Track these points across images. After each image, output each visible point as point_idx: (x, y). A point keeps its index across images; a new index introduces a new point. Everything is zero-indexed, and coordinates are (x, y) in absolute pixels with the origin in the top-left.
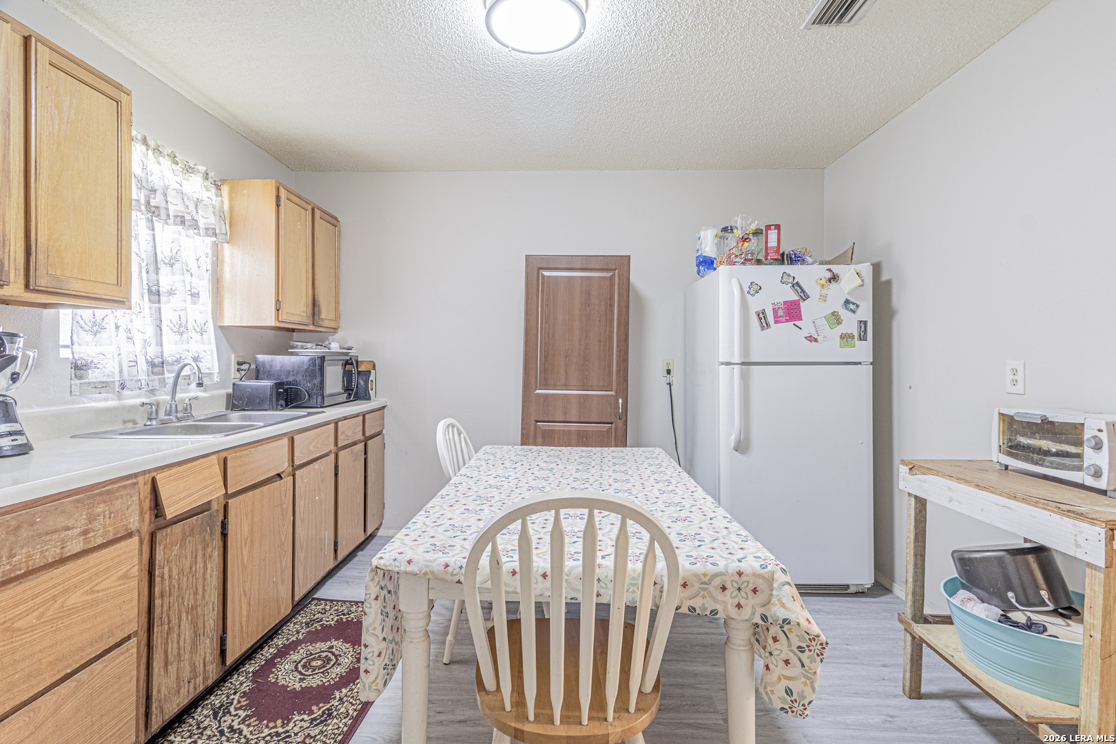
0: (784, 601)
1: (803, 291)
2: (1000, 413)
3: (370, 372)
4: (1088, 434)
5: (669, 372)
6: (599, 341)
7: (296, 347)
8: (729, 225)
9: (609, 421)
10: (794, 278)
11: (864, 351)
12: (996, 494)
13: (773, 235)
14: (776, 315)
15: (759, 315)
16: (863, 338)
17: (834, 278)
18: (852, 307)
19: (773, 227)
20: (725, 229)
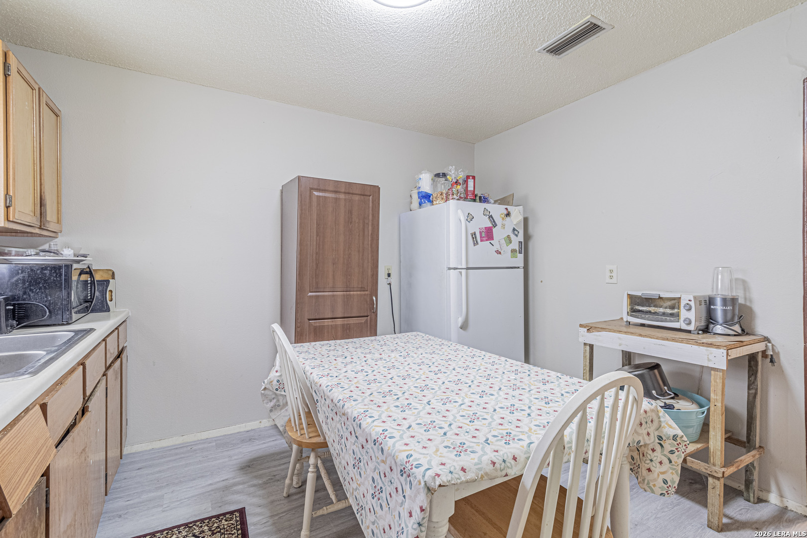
0: (670, 424)
1: (494, 221)
2: (628, 294)
3: (108, 282)
4: (683, 303)
5: (389, 275)
6: (359, 251)
7: (9, 254)
8: (441, 172)
9: (366, 314)
10: (490, 212)
11: (519, 260)
12: (654, 338)
13: (471, 182)
14: (481, 237)
15: (472, 236)
16: (520, 253)
17: (508, 215)
18: (516, 233)
19: (471, 177)
20: (438, 175)
